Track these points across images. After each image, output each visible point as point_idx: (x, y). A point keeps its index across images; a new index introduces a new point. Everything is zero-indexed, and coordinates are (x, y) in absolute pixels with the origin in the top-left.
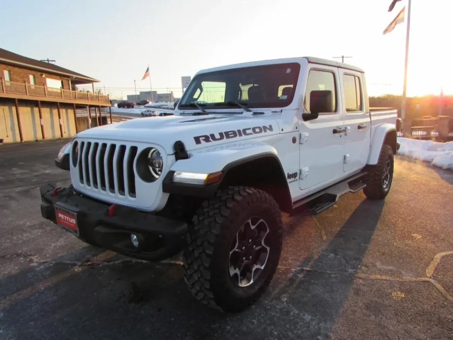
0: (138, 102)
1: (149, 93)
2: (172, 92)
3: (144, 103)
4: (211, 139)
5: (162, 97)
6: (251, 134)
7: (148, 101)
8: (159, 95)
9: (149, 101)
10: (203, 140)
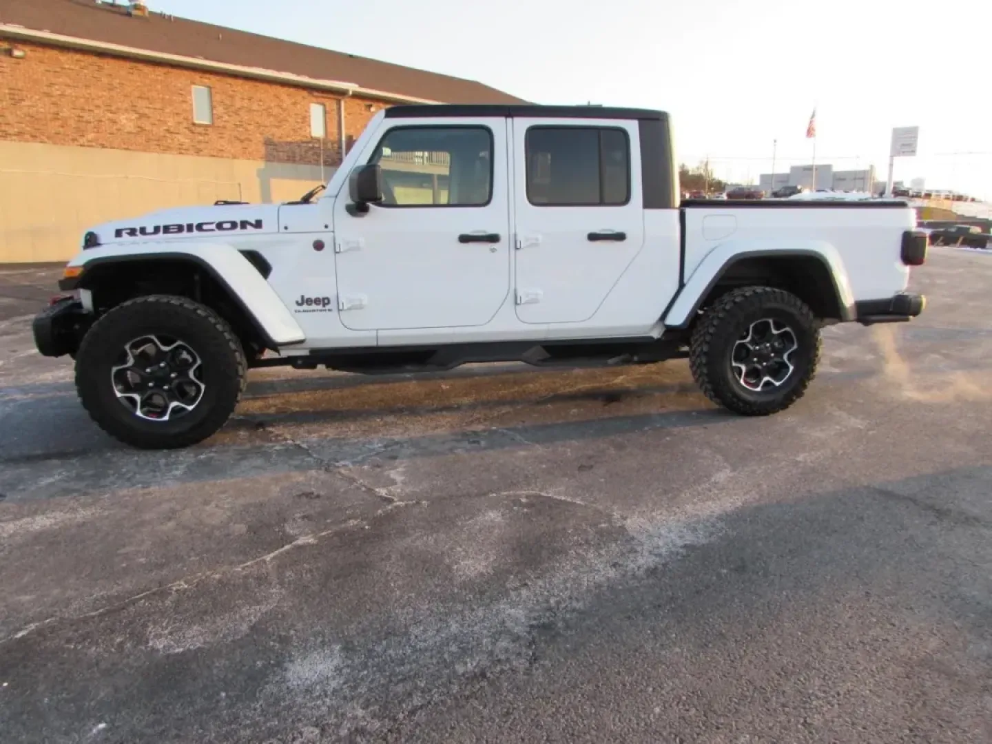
0: (776, 190)
1: (809, 169)
2: (872, 166)
3: (788, 192)
4: (138, 233)
5: (844, 179)
6: (212, 230)
7: (799, 187)
8: (835, 174)
9: (805, 187)
10: (128, 233)
